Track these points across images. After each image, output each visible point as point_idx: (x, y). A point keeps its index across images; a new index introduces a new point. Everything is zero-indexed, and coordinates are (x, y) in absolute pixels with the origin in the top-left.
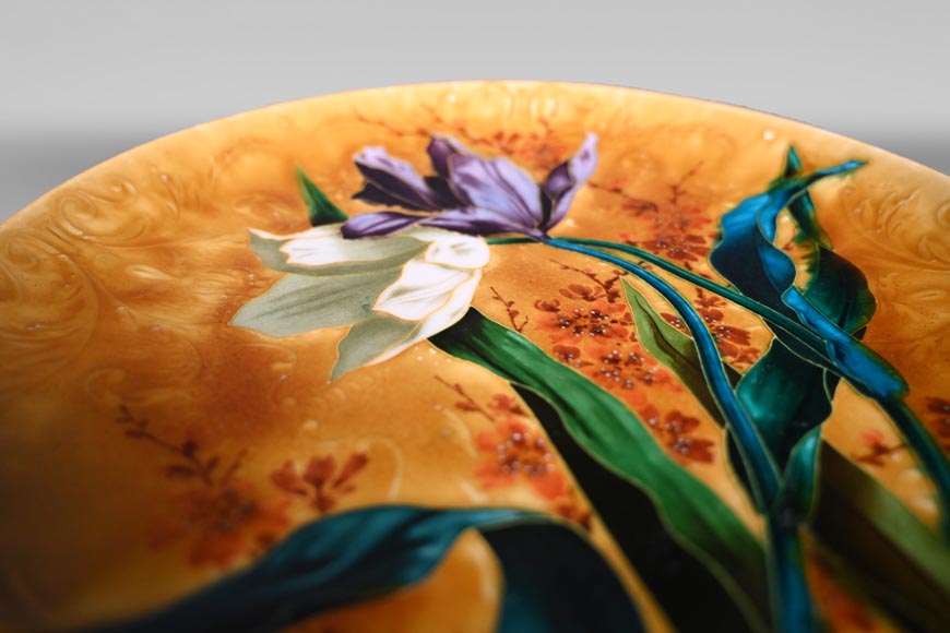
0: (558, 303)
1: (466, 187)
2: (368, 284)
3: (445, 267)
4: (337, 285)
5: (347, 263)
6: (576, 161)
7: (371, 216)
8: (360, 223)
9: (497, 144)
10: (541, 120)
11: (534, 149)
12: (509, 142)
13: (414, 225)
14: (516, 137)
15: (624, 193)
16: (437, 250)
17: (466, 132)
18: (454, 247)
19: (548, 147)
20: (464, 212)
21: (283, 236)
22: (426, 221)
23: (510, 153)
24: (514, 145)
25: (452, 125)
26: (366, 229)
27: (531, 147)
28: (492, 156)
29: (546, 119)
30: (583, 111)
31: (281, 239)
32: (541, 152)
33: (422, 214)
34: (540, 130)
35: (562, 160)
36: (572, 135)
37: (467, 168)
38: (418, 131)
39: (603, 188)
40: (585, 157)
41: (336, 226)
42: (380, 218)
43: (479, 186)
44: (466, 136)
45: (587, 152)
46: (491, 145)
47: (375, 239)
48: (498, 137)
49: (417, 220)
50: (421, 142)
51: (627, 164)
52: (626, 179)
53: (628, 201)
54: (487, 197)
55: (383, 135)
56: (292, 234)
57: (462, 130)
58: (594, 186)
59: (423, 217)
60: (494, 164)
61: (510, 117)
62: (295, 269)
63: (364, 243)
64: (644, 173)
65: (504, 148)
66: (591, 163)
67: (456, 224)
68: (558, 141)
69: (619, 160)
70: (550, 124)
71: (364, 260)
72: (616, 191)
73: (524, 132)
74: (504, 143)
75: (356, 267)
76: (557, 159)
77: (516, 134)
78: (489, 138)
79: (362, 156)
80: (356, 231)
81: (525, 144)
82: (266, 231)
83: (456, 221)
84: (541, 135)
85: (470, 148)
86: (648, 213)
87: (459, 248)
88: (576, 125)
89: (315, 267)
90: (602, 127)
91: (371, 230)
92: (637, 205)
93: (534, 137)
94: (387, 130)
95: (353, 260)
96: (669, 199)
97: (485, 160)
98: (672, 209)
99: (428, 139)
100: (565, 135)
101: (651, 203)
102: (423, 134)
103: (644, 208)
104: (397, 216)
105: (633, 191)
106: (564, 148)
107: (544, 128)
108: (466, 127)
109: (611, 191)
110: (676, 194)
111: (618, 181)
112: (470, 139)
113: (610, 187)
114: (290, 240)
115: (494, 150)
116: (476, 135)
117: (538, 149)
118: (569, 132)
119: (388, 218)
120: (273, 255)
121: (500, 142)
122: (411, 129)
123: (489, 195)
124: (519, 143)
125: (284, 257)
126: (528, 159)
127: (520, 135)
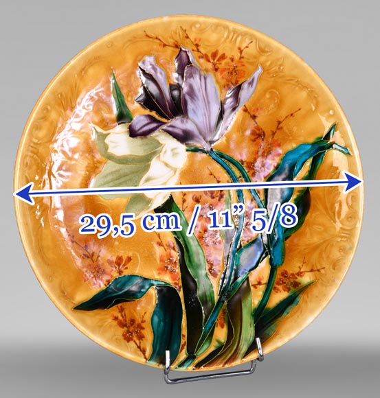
0: (201, 197)
1: (187, 97)
2: (137, 172)
3: (167, 165)
4: (126, 171)
5: (131, 155)
6: (245, 86)
7: (143, 118)
8: (137, 123)
9: (212, 61)
10: (239, 49)
11: (229, 69)
12: (218, 60)
13: (160, 129)
14: (223, 57)
15: (256, 120)
16: (165, 152)
17: (199, 48)
18: (172, 150)
19: (236, 69)
20: (182, 122)
21: (106, 130)
22: (164, 127)
23: (216, 70)
24: (220, 64)
25: (193, 40)
26: (139, 130)
27: (228, 67)
28: (207, 70)
29: (242, 48)
30: (262, 51)
31: (105, 132)
32: (231, 73)
33: (164, 120)
34: (237, 55)
35: (240, 83)
36: (252, 64)
37: (192, 79)
38: (174, 43)
39: (249, 113)
40: (251, 84)
41: (127, 125)
42: (146, 121)
43: (193, 98)
44: (198, 51)
45: (253, 80)
46: (209, 61)
47: (142, 139)
48: (214, 55)
49: (161, 125)
50: (173, 51)
51: (268, 96)
52: (261, 109)
53: (255, 128)
54: (195, 109)
55: (156, 46)
56: (109, 129)
57: (197, 45)
58: (245, 110)
59: (164, 123)
60: (205, 79)
61: (225, 41)
62: (111, 157)
63: (138, 141)
64: (272, 106)
65: (214, 65)
66: (252, 90)
67: (176, 131)
68: (243, 65)
69: (265, 92)
70: (243, 53)
71: (137, 154)
72: (254, 117)
73: (229, 55)
74: (215, 61)
75: (133, 159)
76: (237, 82)
77: (224, 54)
78: (209, 55)
79: (144, 63)
80: (135, 131)
81: (226, 63)
82: (99, 126)
83: (178, 128)
84: (237, 58)
85: (197, 61)
86: (260, 140)
87: (174, 151)
88: (255, 57)
89: (118, 157)
90: (268, 64)
91: (141, 131)
92: (258, 132)
93: (232, 60)
94: (159, 41)
95: (133, 154)
96: (273, 132)
97: (202, 73)
98: (270, 140)
99: (178, 51)
100: (248, 62)
101: (264, 132)
102: (176, 46)
103: (259, 135)
104: (153, 120)
105: (260, 120)
106: (244, 72)
107: (239, 54)
108: (199, 44)
109: (251, 117)
110: (278, 128)
111: (257, 110)
112: (200, 54)
113: (252, 113)
114: (109, 134)
115: (210, 66)
116: (203, 51)
117: (231, 70)
118: (251, 61)
119: (149, 121)
120: (102, 145)
121: (214, 60)
122: (171, 42)
123: (196, 107)
124: (223, 62)
125: (106, 147)
126: (223, 78)
127: (226, 55)
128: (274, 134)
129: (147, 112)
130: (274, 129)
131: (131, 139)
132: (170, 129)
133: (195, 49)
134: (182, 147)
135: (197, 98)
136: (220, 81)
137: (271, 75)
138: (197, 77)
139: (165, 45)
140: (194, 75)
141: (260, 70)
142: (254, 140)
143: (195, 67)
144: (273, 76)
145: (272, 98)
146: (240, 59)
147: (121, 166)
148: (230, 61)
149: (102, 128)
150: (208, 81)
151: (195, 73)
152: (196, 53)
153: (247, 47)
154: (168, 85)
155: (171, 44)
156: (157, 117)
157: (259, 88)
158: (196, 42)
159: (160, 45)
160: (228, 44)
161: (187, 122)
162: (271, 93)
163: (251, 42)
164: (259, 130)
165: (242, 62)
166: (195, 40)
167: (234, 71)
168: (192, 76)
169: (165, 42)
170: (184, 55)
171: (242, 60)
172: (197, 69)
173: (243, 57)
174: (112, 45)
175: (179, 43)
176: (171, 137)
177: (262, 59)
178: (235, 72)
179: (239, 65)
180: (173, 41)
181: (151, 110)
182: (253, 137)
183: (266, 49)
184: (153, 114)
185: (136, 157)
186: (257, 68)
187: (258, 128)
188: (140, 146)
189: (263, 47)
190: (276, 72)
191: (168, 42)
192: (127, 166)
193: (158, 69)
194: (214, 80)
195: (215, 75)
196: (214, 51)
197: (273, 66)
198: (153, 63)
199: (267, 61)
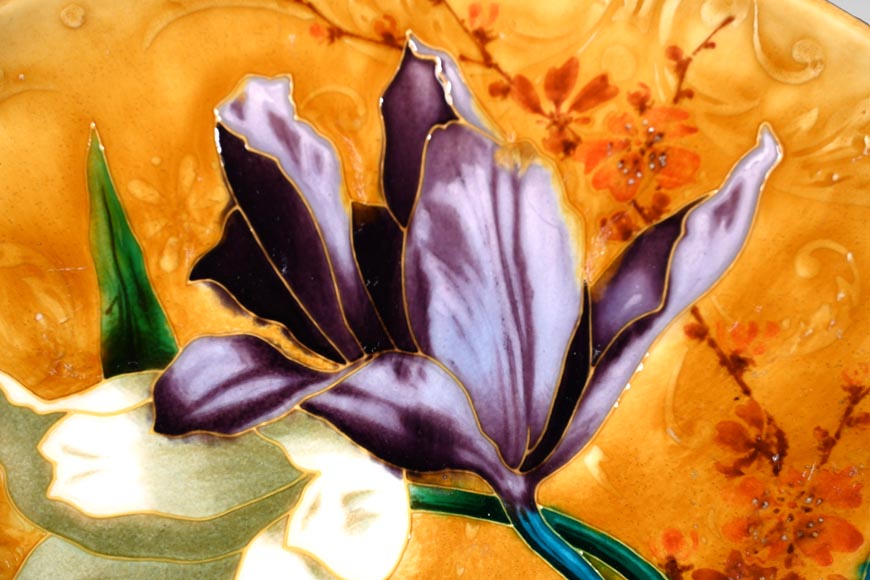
1: (432, 266)
5: (149, 516)
6: (700, 221)
7: (220, 349)
8: (196, 372)
9: (548, 107)
10: (674, 53)
11: (626, 145)
12: (577, 106)
13: (294, 404)
14: (600, 90)
15: (747, 378)
16: (313, 508)
17: (490, 48)
18: (348, 499)
19: (660, 146)
20: (401, 373)
21: (51, 398)
22: (318, 393)
23: (568, 147)
24: (586, 121)
25: (463, 14)
26: (199, 404)
27: (622, 137)
28: (524, 149)
29: (687, 53)
30: (778, 63)
31: (42, 407)
32: (636, 163)
33: (318, 363)
34: (662, 85)
35: (673, 209)
36: (731, 122)
37: (454, 188)
38: (378, 26)
39: (712, 344)
40: (725, 212)
41: (149, 377)
42: (232, 363)
43: (459, 271)
44: (488, 62)
45: (736, 195)
46: (536, 108)
47: (211, 443)
48: (560, 81)
49: (302, 386)
50: (377, 63)
51: (803, 269)
52: (773, 328)
53: (741, 414)
54: (463, 318)
55: (295, 36)
56: (65, 395)
57: (482, 37)
58: (698, 332)
59: (318, 377)
60: (517, 186)
61: (607, 20)
62: (61, 522)
63: (190, 454)
64: (822, 315)
65: (560, 124)
66: (728, 239)
67: (371, 412)
68: (692, 130)
69: (792, 250)
70: (690, 74)
71: (179, 513)
72: (736, 365)
73: (624, 79)
74: (565, 106)
75: (163, 534)
76: (662, 201)
77: (604, 79)
78: (538, 81)
79: (238, 108)
80: (181, 406)
81: (614, 122)
82: (21, 380)
83: (378, 400)
84: (661, 96)
85: (483, 106)
86: (759, 472)
87: (357, 505)
88: (746, 92)
89: (95, 519)
90: (806, 122)
91: (209, 408)
92: (752, 433)
93: (642, 104)
94: (307, 15)
95: (163, 511)
96: (825, 433)
97: (505, 162)
98: (811, 474)
99: (394, 60)
100: (712, 117)
101: (780, 435)
102: (390, 40)
103: (759, 449)
104: (267, 359)
105: (767, 377)
106: (695, 158)
107: (672, 80)
108: (494, 29)
109: (723, 361)
110: (848, 420)
111: (753, 330)
112: (493, 77)
113: (728, 346)
114: (59, 416)
115: (537, 129)
116: (510, 63)
117: (635, 149)
118: (728, 108)
119: (250, 365)
120: (27, 464)
121: (558, 103)
122: (364, 17)
123: (470, 311)
124: (601, 114)
125: (43, 473)
126: (597, 183)
127: (615, 80)
128: (828, 443)
129: (245, 324)
130: (831, 424)
131: (162, 440)
132: (344, 404)
133: (473, 52)
134: (391, 490)
135: (478, 271)
136: (582, 194)
137: (820, 175)
138: (478, 176)
139: (335, 33)
140: (465, 168)
141: (769, 152)
142: (734, 472)
143: (470, 133)
144: (829, 182)
145: (822, 280)
146: (676, 100)
147: (106, 563)
148: (632, 111)
149: (32, 389)
150: (530, 195)
151: (472, 161)
152: (478, 70)
153: (709, 45)
154: (348, 211)
155: (365, 28)
156: (289, 348)
157: (763, 231)
158: (478, 24)
159: (315, 31)
160: (621, 33)
161: (422, 374)
162: (820, 255)
163: (729, 20)
164: (757, 422)
165: (685, 115)
166: (474, 12)
167: (648, 155)
168: (459, 174)
169: (338, 22)
170: (420, 76)
171: (686, 104)
172: (481, 144)
173: (690, 94)
174: (85, 21)
175: (401, 22)
176: (346, 439)
177: (780, 100)
178: (654, 158)
179: (673, 127)
180: (371, 15)
181: (263, 315)
182: (728, 457)
183: (797, 55)
184: (273, 333)
185: (177, 528)
186: (752, 146)
187: (755, 417)
188: (200, 475)
189: (780, 40)
190: (845, 160)
191: (350, 17)
192: (128, 564)
193: (306, 139)
194: (556, 191)
195: (561, 172)
196: (559, 64)
197: (829, 132)
198: (282, 111)
199: (801, 109)
